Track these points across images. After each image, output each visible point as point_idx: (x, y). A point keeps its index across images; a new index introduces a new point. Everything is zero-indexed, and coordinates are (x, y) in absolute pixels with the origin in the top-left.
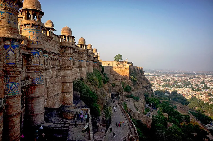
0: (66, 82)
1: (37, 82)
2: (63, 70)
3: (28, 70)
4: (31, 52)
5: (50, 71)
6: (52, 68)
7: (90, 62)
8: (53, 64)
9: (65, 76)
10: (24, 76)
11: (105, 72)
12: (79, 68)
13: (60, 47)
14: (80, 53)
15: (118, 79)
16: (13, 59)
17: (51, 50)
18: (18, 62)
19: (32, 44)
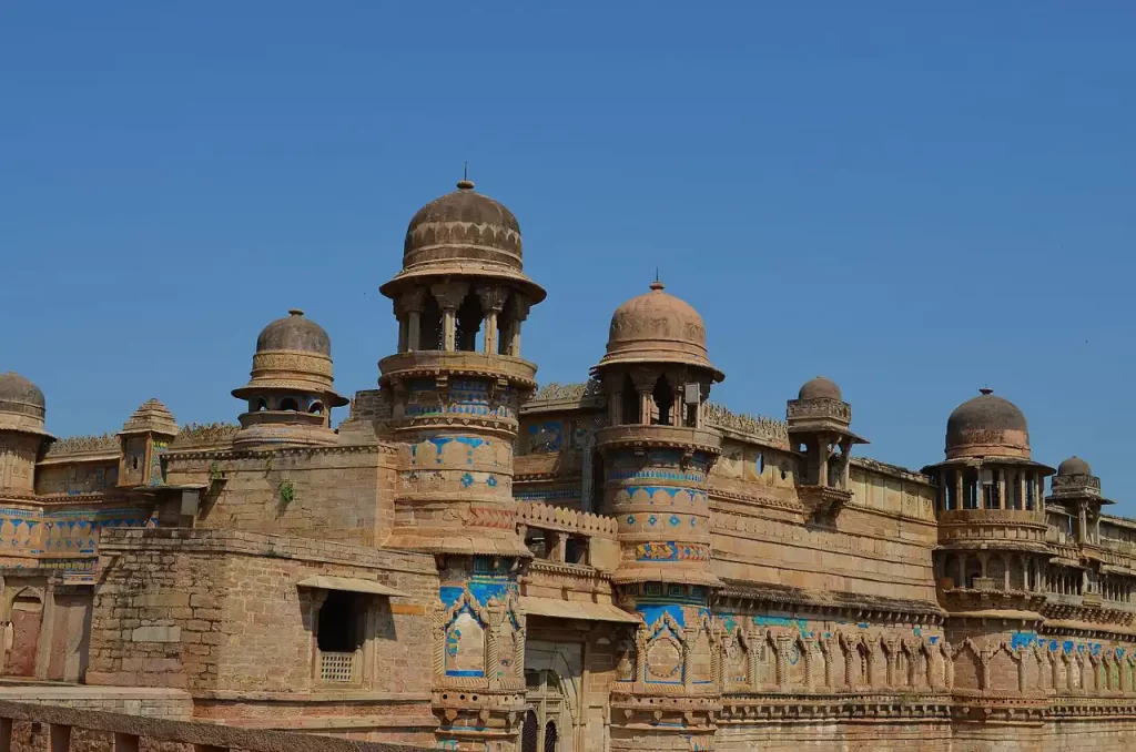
3: (619, 717)
4: (638, 607)
5: (833, 728)
8: (854, 679)
13: (937, 553)
16: (475, 651)
17: (839, 585)
18: (496, 667)
19: (645, 557)
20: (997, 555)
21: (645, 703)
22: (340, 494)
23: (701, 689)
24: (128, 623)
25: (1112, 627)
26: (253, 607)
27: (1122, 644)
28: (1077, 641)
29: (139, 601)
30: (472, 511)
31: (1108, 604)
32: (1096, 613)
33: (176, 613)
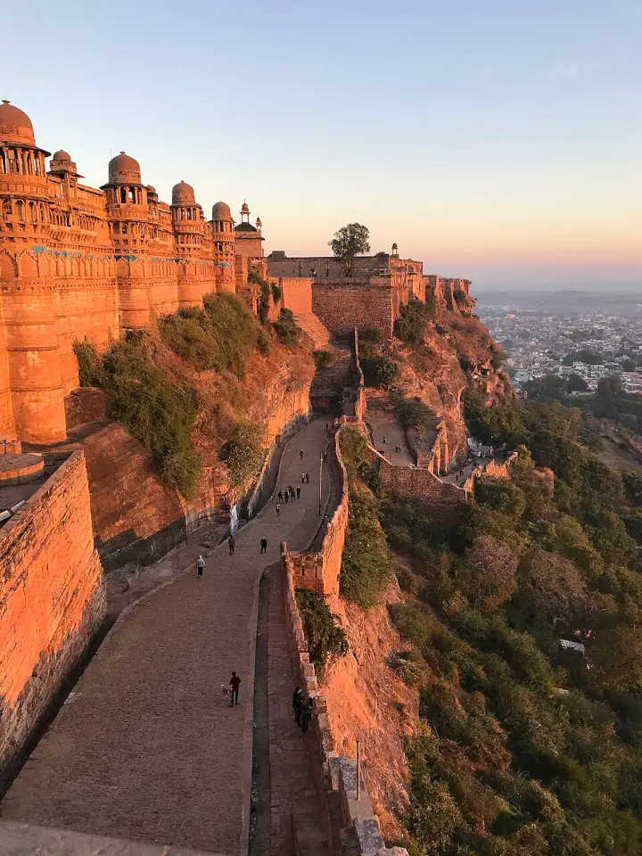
0: (26, 350)
2: (7, 298)
7: (187, 262)
9: (19, 325)
11: (287, 306)
12: (117, 291)
14: (117, 224)
15: (347, 332)
25: (87, 244)
31: (83, 232)
32: (78, 236)
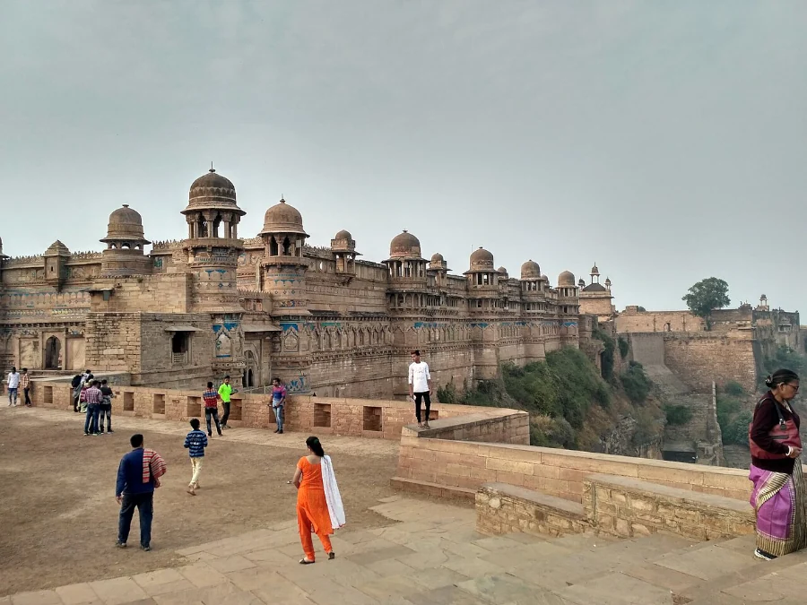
1: (292, 390)
2: (396, 358)
3: (274, 365)
4: (281, 325)
5: (350, 362)
6: (356, 354)
7: (533, 325)
8: (357, 343)
9: (402, 376)
10: (264, 376)
11: (636, 359)
13: (387, 294)
14: (474, 300)
15: (704, 386)
16: (227, 348)
17: (352, 309)
18: (235, 353)
19: (283, 306)
20: (409, 294)
21: (285, 359)
22: (170, 292)
23: (305, 353)
24: (100, 348)
25: (451, 317)
26: (151, 339)
27: (455, 323)
28: (437, 322)
29: (105, 340)
30: (223, 297)
31: (449, 308)
32: (446, 312)
33: (122, 343)
